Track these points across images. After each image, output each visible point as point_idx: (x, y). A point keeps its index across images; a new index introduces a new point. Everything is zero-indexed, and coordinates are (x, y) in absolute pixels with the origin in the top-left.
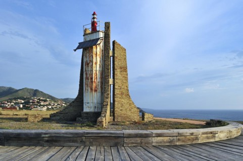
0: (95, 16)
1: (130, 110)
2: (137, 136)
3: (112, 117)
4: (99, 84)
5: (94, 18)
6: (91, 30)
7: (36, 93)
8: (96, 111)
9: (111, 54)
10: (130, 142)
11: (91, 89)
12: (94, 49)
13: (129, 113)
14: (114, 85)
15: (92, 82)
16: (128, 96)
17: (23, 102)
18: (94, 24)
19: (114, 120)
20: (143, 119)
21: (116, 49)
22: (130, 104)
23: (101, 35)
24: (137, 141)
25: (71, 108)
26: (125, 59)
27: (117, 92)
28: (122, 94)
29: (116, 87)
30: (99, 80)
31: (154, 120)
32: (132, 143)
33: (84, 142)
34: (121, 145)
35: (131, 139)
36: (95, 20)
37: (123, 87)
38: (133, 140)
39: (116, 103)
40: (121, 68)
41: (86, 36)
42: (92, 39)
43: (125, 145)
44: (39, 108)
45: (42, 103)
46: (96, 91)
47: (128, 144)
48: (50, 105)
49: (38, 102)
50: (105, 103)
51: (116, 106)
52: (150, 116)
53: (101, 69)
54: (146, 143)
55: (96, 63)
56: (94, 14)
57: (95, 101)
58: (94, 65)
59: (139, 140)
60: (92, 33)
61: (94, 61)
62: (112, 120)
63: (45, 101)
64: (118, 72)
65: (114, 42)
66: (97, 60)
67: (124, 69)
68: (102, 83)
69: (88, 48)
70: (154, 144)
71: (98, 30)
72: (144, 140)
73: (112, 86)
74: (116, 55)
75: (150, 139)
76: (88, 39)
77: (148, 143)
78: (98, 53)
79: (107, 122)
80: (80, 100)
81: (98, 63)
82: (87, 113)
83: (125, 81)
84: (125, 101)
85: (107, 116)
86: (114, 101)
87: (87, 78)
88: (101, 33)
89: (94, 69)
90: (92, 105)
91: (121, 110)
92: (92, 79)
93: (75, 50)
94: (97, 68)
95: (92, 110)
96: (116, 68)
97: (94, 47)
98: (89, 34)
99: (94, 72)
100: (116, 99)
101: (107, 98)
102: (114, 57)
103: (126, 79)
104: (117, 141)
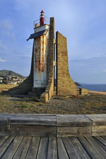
0: (43, 14)
1: (70, 86)
2: (72, 125)
3: (55, 92)
4: (46, 65)
5: (42, 15)
6: (39, 24)
7: (10, 73)
8: (43, 87)
9: (55, 42)
10: (65, 132)
11: (39, 70)
12: (42, 39)
13: (69, 89)
14: (57, 67)
15: (40, 64)
16: (68, 74)
17: (2, 78)
18: (42, 20)
19: (57, 94)
20: (80, 93)
21: (58, 38)
22: (70, 82)
23: (47, 27)
24: (73, 130)
25: (25, 84)
26: (66, 46)
27: (59, 71)
28: (64, 73)
29: (58, 68)
30: (45, 62)
31: (89, 93)
32: (68, 133)
33: (8, 131)
34: (53, 135)
35: (65, 128)
36: (43, 16)
37: (64, 68)
38: (68, 130)
39: (58, 81)
40: (62, 53)
41: (36, 29)
42: (40, 31)
43: (58, 136)
44: (12, 83)
45: (14, 80)
46: (43, 71)
47: (62, 134)
48: (19, 80)
49: (12, 79)
50: (49, 81)
51: (58, 83)
52: (86, 90)
53: (47, 54)
54: (84, 134)
55: (43, 50)
56: (42, 12)
57: (42, 79)
58: (41, 51)
59: (75, 130)
60: (40, 26)
61: (42, 48)
62: (55, 94)
63: (16, 78)
64: (60, 56)
65: (57, 33)
66: (44, 47)
67: (65, 53)
68: (47, 65)
69: (37, 38)
70: (94, 135)
71: (45, 23)
72: (82, 130)
73: (55, 67)
74: (58, 43)
75: (89, 128)
76: (37, 31)
77: (87, 133)
78: (45, 41)
79: (50, 97)
80: (31, 78)
81: (45, 49)
82: (36, 88)
83: (65, 63)
84: (65, 79)
85: (50, 92)
86: (57, 79)
87: (36, 61)
88: (47, 26)
89: (41, 54)
90: (39, 82)
91: (63, 86)
92: (40, 61)
93: (28, 40)
94: (43, 53)
95: (39, 86)
96: (58, 52)
97: (41, 37)
98: (38, 27)
99: (41, 56)
100: (58, 77)
101: (52, 77)
102: (57, 44)
103: (67, 61)
104: (48, 130)
